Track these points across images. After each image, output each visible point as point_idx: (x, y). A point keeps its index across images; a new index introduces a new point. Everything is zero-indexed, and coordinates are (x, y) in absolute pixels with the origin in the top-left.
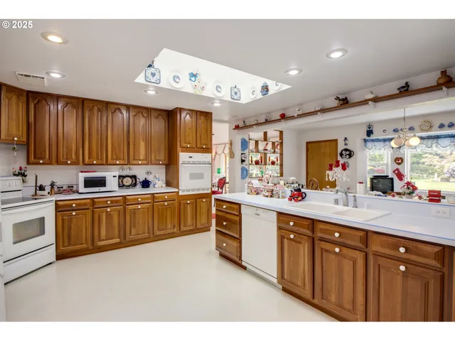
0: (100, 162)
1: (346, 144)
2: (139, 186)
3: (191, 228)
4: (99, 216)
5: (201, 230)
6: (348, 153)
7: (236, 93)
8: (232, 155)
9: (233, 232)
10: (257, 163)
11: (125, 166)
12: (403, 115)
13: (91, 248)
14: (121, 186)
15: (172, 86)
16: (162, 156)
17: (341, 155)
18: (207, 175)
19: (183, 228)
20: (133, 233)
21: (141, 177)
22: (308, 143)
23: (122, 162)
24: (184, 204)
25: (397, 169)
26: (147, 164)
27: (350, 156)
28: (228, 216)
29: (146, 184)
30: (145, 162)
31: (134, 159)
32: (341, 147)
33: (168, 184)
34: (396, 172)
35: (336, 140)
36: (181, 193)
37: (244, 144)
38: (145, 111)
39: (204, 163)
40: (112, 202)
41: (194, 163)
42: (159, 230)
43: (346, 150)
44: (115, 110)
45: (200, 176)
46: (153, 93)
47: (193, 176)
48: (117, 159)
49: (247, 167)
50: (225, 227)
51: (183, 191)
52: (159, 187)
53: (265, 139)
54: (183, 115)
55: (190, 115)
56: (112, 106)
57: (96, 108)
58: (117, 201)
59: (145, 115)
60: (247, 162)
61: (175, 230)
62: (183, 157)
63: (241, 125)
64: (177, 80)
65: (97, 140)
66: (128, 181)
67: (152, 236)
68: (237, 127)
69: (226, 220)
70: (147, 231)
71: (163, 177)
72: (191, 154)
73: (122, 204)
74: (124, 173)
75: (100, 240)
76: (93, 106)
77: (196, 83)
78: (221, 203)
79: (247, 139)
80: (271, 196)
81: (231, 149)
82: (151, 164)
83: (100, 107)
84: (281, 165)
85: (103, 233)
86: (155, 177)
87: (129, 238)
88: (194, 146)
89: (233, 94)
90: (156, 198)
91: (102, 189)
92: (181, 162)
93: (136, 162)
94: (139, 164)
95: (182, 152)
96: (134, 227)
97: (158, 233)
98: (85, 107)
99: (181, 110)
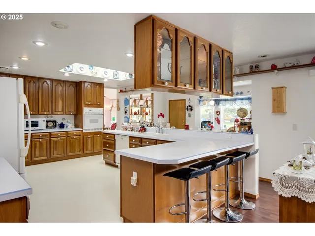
0: (35, 112)
1: (189, 103)
2: (57, 127)
3: (91, 152)
4: (35, 143)
5: (97, 154)
6: (190, 108)
7: (116, 75)
8: (118, 109)
9: (111, 149)
10: (136, 113)
11: (49, 115)
13: (30, 161)
14: (47, 127)
15: (79, 72)
16: (73, 109)
17: (187, 109)
18: (101, 121)
19: (85, 152)
20: (55, 154)
21: (59, 122)
22: (170, 101)
23: (48, 113)
24: (86, 138)
25: (217, 118)
26: (63, 114)
27: (192, 109)
28: (109, 141)
29: (62, 126)
30: (62, 113)
31: (55, 111)
32: (187, 104)
33: (76, 126)
35: (185, 100)
36: (84, 131)
37: (127, 102)
38: (63, 82)
39: (99, 114)
40: (43, 135)
41: (92, 113)
42: (70, 152)
43: (190, 106)
44: (44, 82)
45: (96, 121)
46: (68, 75)
47: (92, 121)
48: (45, 111)
49: (128, 116)
50: (108, 147)
51: (86, 130)
52: (70, 127)
53: (141, 98)
54: (86, 84)
55: (90, 85)
56: (42, 80)
57: (32, 81)
58: (46, 135)
59: (62, 85)
60: (128, 113)
61: (81, 153)
62: (86, 110)
63: (123, 90)
64: (82, 69)
65: (33, 100)
66: (50, 124)
67: (66, 156)
68: (121, 91)
69: (108, 143)
70: (63, 153)
71: (73, 122)
72: (90, 108)
73: (48, 137)
74: (49, 119)
75: (35, 157)
76: (31, 80)
77: (92, 71)
78: (106, 135)
79: (129, 99)
80: (132, 131)
81: (118, 105)
82: (66, 114)
83: (35, 80)
84: (152, 115)
85: (38, 153)
86: (68, 122)
87: (53, 156)
88: (93, 103)
89: (115, 75)
90: (69, 134)
91: (37, 128)
92: (84, 113)
93: (56, 113)
94: (58, 114)
95: (85, 107)
96: (56, 150)
97: (70, 154)
98: (26, 81)
99: (84, 82)
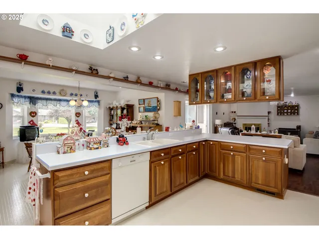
12: (77, 86)
25: (32, 121)
34: (32, 123)
